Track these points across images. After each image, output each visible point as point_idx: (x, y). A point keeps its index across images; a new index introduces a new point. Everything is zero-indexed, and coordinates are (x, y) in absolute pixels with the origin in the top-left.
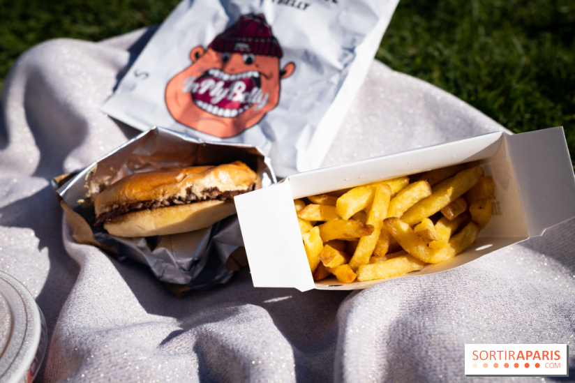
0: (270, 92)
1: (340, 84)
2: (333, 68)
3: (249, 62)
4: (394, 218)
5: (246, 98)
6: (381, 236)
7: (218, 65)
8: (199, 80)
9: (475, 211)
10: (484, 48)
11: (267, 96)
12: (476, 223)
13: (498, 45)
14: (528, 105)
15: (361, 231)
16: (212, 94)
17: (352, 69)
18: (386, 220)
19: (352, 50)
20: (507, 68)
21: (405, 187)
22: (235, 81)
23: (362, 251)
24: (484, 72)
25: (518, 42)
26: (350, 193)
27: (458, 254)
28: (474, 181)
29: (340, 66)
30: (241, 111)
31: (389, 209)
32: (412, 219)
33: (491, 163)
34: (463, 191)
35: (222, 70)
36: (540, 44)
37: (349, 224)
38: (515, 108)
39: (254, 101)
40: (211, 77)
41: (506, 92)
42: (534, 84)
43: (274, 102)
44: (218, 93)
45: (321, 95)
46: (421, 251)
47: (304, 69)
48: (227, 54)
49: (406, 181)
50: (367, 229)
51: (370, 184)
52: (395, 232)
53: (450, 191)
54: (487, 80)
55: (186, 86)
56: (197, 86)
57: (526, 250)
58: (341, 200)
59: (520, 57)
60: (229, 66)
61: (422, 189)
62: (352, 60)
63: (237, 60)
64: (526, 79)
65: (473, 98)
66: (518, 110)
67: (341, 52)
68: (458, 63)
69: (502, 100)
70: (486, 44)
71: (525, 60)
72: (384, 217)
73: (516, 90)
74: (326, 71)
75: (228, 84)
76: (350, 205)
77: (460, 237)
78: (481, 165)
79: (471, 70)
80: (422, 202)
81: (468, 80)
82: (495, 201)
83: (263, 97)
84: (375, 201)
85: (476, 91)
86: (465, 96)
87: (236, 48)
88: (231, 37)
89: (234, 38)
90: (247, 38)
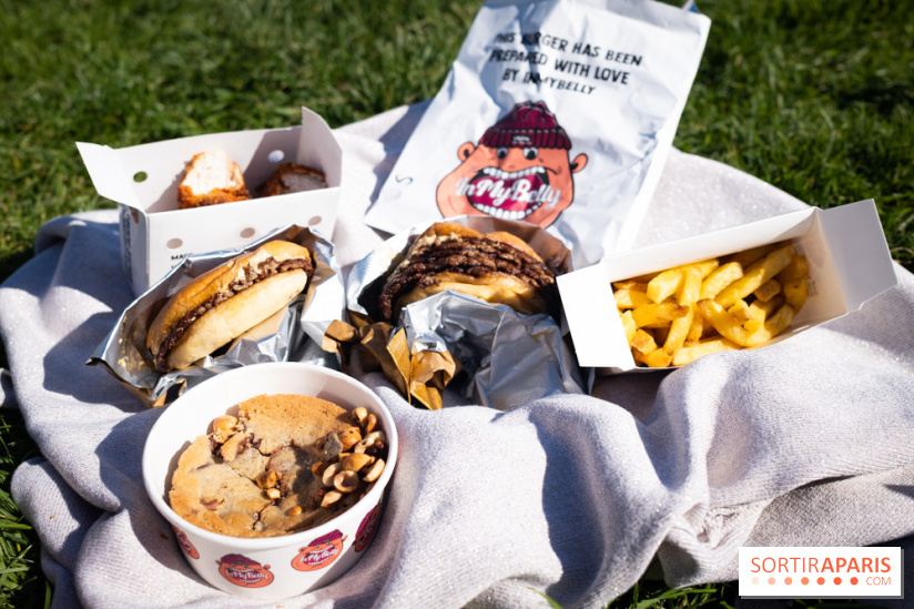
0: (562, 188)
1: (643, 174)
2: (632, 157)
3: (531, 156)
4: (707, 300)
5: (534, 197)
6: (695, 319)
7: (494, 163)
8: (474, 181)
9: (790, 292)
10: (786, 122)
11: (558, 193)
12: (792, 306)
13: (803, 119)
14: (842, 186)
15: (675, 313)
16: (492, 195)
17: (654, 156)
18: (699, 302)
19: (652, 136)
20: (816, 144)
21: (715, 270)
22: (517, 179)
23: (675, 336)
24: (789, 150)
25: (826, 114)
26: (660, 276)
27: (774, 337)
28: (787, 261)
29: (641, 155)
30: (529, 211)
31: (702, 291)
32: (726, 301)
33: (803, 242)
34: (775, 271)
35: (499, 168)
36: (854, 116)
37: (663, 306)
38: (827, 189)
39: (543, 200)
40: (487, 176)
41: (816, 171)
42: (848, 162)
43: (568, 199)
44: (499, 194)
45: (623, 188)
46: (736, 333)
47: (598, 161)
48: (505, 150)
49: (716, 264)
50: (682, 310)
51: (679, 267)
52: (709, 314)
53: (762, 271)
54: (793, 159)
55: (460, 188)
56: (473, 187)
57: (847, 337)
58: (652, 284)
59: (829, 131)
60: (508, 163)
61: (734, 270)
62: (655, 146)
63: (516, 156)
64: (839, 157)
65: (778, 179)
66: (831, 192)
67: (640, 138)
68: (758, 140)
69: (812, 180)
70: (789, 117)
71: (835, 135)
72: (697, 299)
73: (827, 169)
74: (625, 161)
75: (509, 184)
76: (662, 288)
77: (775, 320)
78: (795, 245)
79: (773, 148)
80: (734, 284)
81: (771, 161)
82: (810, 281)
83: (554, 194)
84: (687, 284)
85: (781, 173)
86: (769, 177)
87: (515, 142)
88: (507, 129)
89: (510, 131)
90: (527, 129)
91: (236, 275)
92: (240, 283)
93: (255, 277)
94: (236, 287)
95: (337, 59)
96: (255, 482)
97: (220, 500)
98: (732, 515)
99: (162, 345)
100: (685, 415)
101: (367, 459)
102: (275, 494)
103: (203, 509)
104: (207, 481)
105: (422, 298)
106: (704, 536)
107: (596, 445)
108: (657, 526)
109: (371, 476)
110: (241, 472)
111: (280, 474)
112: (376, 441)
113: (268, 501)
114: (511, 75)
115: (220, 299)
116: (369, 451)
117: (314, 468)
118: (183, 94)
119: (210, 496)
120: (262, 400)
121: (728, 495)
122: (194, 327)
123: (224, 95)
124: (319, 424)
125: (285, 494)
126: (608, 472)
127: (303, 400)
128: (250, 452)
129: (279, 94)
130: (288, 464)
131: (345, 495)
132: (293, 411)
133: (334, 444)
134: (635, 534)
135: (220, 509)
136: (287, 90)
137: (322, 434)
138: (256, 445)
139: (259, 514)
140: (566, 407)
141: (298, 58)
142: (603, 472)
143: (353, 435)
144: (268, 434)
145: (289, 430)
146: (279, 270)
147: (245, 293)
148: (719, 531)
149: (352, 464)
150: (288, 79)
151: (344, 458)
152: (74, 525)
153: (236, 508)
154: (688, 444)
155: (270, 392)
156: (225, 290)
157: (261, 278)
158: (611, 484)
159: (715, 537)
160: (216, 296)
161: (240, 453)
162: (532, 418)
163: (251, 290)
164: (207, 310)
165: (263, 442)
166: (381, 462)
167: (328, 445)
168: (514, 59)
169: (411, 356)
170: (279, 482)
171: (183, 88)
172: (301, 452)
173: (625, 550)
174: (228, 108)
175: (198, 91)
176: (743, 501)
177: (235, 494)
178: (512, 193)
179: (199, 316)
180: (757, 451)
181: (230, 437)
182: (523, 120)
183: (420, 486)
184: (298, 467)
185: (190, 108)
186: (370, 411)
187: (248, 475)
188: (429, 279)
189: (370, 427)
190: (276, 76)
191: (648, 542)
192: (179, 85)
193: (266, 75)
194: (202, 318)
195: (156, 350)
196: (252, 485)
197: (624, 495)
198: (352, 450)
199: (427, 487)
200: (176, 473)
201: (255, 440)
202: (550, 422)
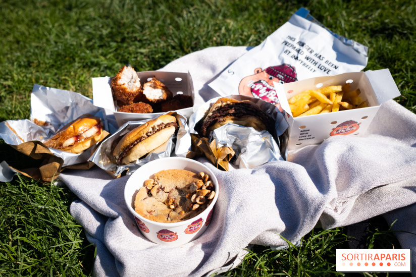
7: (266, 80)
8: (256, 83)
22: (272, 90)
35: (267, 82)
40: (262, 84)
44: (263, 92)
55: (249, 84)
60: (271, 82)
63: (276, 81)
75: (268, 90)
87: (277, 76)
88: (277, 70)
89: (278, 72)
90: (284, 74)
91: (149, 129)
92: (150, 132)
93: (156, 130)
94: (149, 134)
95: (159, 26)
96: (164, 203)
97: (153, 211)
98: (345, 202)
99: (120, 156)
100: (325, 166)
101: (208, 191)
102: (173, 207)
103: (148, 215)
104: (147, 204)
105: (219, 127)
106: (336, 210)
107: (294, 180)
108: (320, 208)
109: (211, 197)
110: (159, 200)
111: (174, 200)
112: (210, 184)
113: (170, 210)
114: (288, 52)
115: (143, 138)
116: (207, 188)
117: (187, 196)
118: (96, 45)
119: (149, 209)
120: (163, 172)
121: (344, 194)
122: (133, 149)
123: (114, 44)
124: (186, 180)
125: (176, 207)
126: (300, 189)
127: (179, 171)
128: (161, 192)
129: (137, 43)
130: (176, 195)
131: (200, 205)
132: (175, 176)
133: (194, 187)
134: (312, 211)
135: (154, 214)
136: (140, 41)
137: (187, 183)
138: (163, 189)
139: (169, 215)
140: (280, 166)
141: (142, 27)
142: (298, 190)
143: (201, 183)
144: (167, 185)
145: (175, 183)
146: (165, 127)
147: (152, 136)
148: (341, 208)
149: (202, 193)
150: (139, 36)
151: (199, 191)
152: (98, 224)
153: (159, 213)
154: (328, 177)
155: (166, 169)
156: (145, 135)
157: (158, 130)
158: (301, 195)
159: (340, 210)
160: (141, 138)
161: (158, 193)
162: (267, 172)
163: (154, 135)
164: (138, 143)
165: (165, 188)
166: (213, 192)
167: (191, 187)
168: (291, 47)
169: (217, 149)
170: (173, 202)
171: (95, 43)
172: (180, 191)
173: (309, 218)
174: (116, 50)
175: (102, 44)
176: (350, 196)
177: (158, 208)
178: (268, 94)
179: (134, 145)
180: (354, 177)
181: (153, 187)
182: (285, 70)
183: (230, 200)
184: (180, 196)
185: (100, 51)
186: (205, 173)
187: (161, 200)
188: (221, 119)
189: (206, 180)
190: (135, 35)
191: (317, 214)
192: (94, 41)
193: (130, 35)
194: (136, 146)
195: (117, 157)
196: (163, 204)
197: (307, 197)
198: (201, 188)
199: (232, 200)
200: (136, 202)
201: (162, 188)
202: (274, 173)
